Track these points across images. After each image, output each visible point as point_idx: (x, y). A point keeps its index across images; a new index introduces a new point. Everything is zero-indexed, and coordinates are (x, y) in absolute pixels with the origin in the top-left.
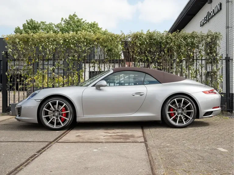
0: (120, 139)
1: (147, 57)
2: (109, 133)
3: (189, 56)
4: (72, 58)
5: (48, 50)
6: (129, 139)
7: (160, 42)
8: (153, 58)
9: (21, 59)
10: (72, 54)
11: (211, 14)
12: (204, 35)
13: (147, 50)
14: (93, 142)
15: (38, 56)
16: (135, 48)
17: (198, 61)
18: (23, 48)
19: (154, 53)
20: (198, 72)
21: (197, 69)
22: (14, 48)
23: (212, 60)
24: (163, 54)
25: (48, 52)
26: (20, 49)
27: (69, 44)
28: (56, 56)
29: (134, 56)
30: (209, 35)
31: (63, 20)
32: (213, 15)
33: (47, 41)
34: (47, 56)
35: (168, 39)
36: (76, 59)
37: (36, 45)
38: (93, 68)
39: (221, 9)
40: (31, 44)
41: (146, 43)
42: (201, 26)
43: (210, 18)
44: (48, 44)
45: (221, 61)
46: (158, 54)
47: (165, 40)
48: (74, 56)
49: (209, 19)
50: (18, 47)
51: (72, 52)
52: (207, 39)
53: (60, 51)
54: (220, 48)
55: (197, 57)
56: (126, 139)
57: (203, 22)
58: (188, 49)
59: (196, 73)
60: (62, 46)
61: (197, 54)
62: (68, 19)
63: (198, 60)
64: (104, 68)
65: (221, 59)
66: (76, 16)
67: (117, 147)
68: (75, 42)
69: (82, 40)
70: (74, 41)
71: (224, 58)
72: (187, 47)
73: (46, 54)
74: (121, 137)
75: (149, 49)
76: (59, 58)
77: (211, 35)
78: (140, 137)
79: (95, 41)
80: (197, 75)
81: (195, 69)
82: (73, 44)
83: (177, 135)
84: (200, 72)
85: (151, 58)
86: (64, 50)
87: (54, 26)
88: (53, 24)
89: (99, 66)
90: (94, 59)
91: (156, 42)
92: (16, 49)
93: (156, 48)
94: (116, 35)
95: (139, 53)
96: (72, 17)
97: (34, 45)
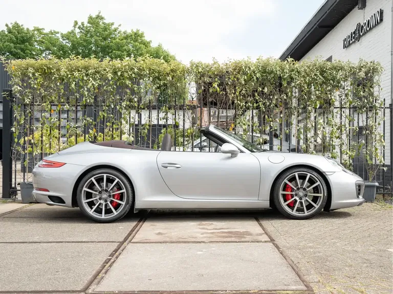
0: (231, 237)
1: (257, 103)
3: (329, 101)
4: (128, 103)
5: (86, 89)
6: (244, 237)
7: (280, 78)
8: (268, 104)
9: (37, 103)
10: (128, 96)
11: (365, 27)
12: (353, 65)
13: (256, 91)
14: (188, 242)
15: (68, 99)
16: (237, 88)
17: (343, 110)
18: (42, 86)
19: (269, 95)
20: (343, 129)
21: (341, 123)
22: (25, 85)
23: (367, 108)
24: (285, 98)
25: (86, 93)
26: (35, 86)
27: (123, 79)
28: (100, 99)
29: (236, 102)
30: (362, 67)
31: (77, 26)
32: (368, 29)
33: (84, 74)
34: (84, 99)
35: (294, 72)
36: (136, 105)
37: (63, 80)
38: (165, 120)
39: (381, 20)
40: (55, 78)
41: (255, 78)
42: (345, 47)
43: (361, 34)
44: (85, 78)
45: (383, 110)
46: (276, 97)
47: (288, 75)
48: (130, 100)
49: (360, 36)
50: (32, 82)
51: (126, 93)
52: (359, 72)
53: (106, 91)
54: (380, 89)
55: (343, 103)
56: (240, 238)
57: (349, 41)
58: (328, 89)
59: (340, 130)
60: (111, 82)
61: (342, 98)
62: (86, 24)
63: (344, 108)
64: (184, 120)
65: (383, 108)
66: (102, 18)
67: (231, 249)
68: (133, 75)
69: (145, 73)
70: (131, 75)
71: (387, 105)
72: (325, 86)
73: (82, 95)
74: (230, 235)
75: (261, 90)
76: (104, 103)
77: (365, 66)
78: (261, 234)
79: (168, 74)
80: (341, 134)
81: (339, 124)
82: (130, 79)
83: (320, 231)
84: (348, 129)
85: (264, 104)
86: (113, 88)
87: (60, 37)
88: (58, 33)
89: (175, 117)
90: (166, 106)
91: (273, 77)
92: (29, 86)
93: (272, 87)
94: (205, 64)
95: (243, 96)
96: (95, 21)
97: (60, 79)
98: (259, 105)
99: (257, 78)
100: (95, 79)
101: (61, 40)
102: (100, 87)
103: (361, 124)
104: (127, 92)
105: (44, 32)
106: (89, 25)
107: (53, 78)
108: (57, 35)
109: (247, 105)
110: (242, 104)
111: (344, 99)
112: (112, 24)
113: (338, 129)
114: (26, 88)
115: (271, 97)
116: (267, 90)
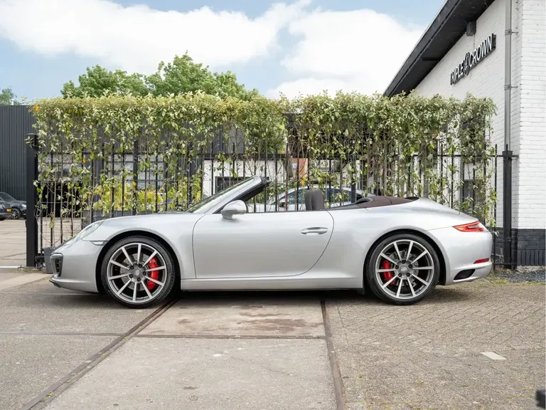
0: (274, 329)
1: (335, 149)
2: (250, 316)
3: (427, 147)
4: (175, 150)
5: (123, 132)
6: (292, 330)
7: (365, 118)
8: (349, 150)
9: (66, 152)
10: (175, 141)
11: (474, 58)
12: (457, 102)
13: (335, 134)
15: (103, 145)
16: (310, 130)
17: (444, 158)
18: (72, 129)
19: (351, 139)
20: (444, 182)
21: (442, 176)
22: (52, 129)
23: (474, 156)
24: (371, 142)
25: (124, 138)
26: (63, 131)
27: (169, 120)
28: (142, 145)
29: (308, 148)
30: (469, 104)
31: (163, 67)
32: (478, 59)
33: (121, 115)
34: (121, 145)
35: (383, 111)
36: (184, 152)
37: (97, 122)
38: (221, 171)
39: (494, 47)
40: (87, 120)
41: (333, 118)
42: (453, 83)
43: (471, 66)
44: (123, 119)
45: (494, 158)
46: (359, 142)
47: (374, 114)
48: (178, 147)
49: (469, 69)
50: (60, 126)
51: (173, 138)
53: (149, 136)
54: (491, 131)
55: (444, 150)
56: (285, 330)
57: (457, 76)
58: (425, 132)
59: (440, 184)
62: (172, 64)
63: (446, 156)
64: (244, 171)
65: (494, 156)
66: (190, 59)
67: (265, 349)
68: (181, 116)
69: (196, 112)
71: (500, 152)
72: (421, 129)
73: (119, 141)
74: (276, 325)
75: (340, 133)
76: (146, 150)
77: (472, 104)
78: (317, 325)
80: (442, 190)
81: (438, 177)
82: (177, 120)
84: (450, 183)
85: (345, 151)
86: (157, 133)
87: (144, 81)
88: (142, 76)
89: (234, 167)
90: (221, 154)
91: (356, 117)
92: (56, 130)
93: (355, 130)
94: (270, 100)
95: (318, 140)
96: (181, 62)
97: (93, 121)
98: (338, 152)
99: (336, 119)
100: (134, 121)
101: (144, 84)
102: (140, 130)
103: (466, 178)
104: (174, 136)
105: (127, 75)
106: (175, 66)
107: (85, 120)
108: (141, 78)
109: (323, 152)
110: (316, 151)
111: (445, 145)
112: (201, 65)
113: (438, 183)
114: (53, 132)
115: (354, 142)
116: (348, 133)
